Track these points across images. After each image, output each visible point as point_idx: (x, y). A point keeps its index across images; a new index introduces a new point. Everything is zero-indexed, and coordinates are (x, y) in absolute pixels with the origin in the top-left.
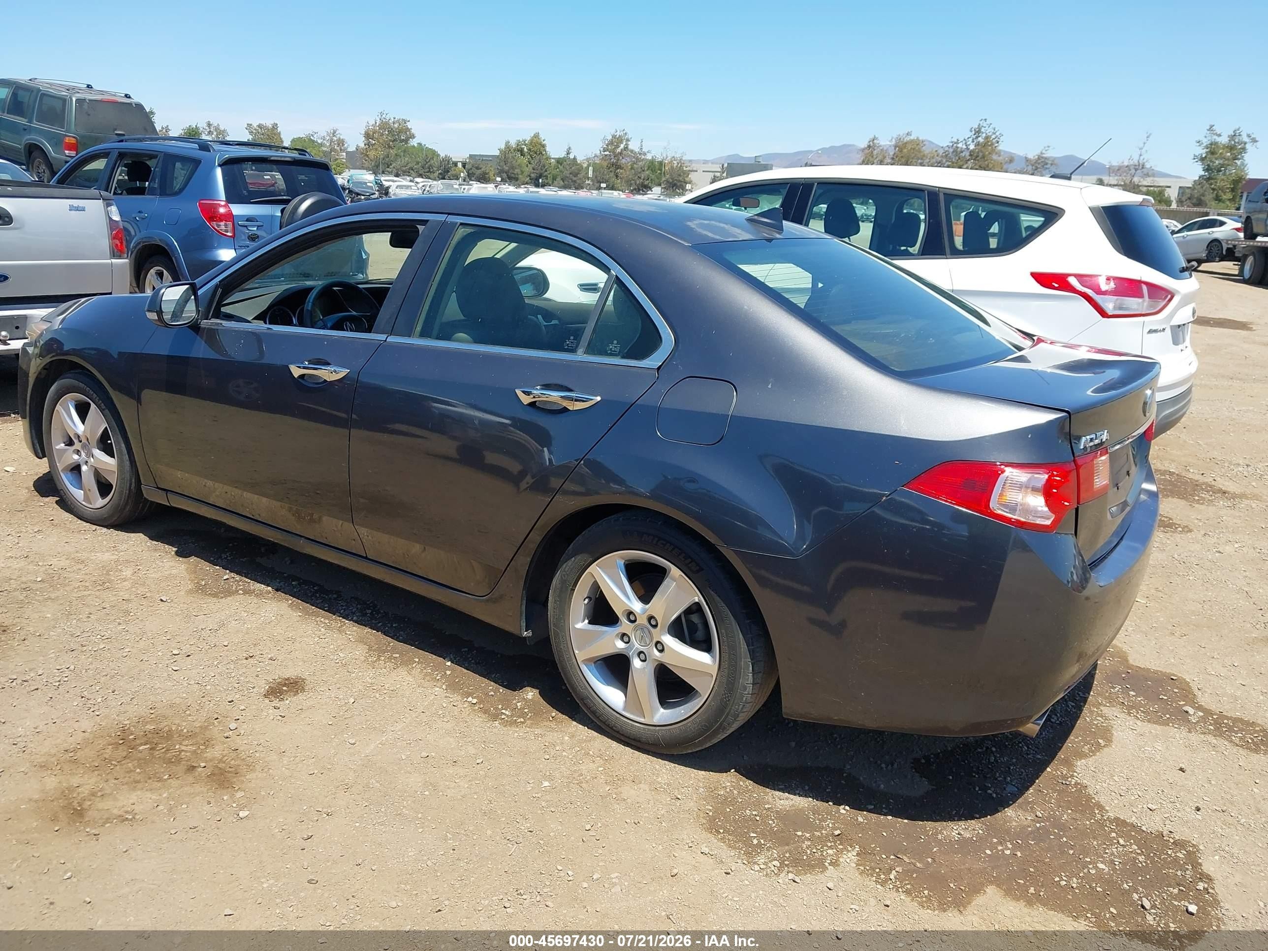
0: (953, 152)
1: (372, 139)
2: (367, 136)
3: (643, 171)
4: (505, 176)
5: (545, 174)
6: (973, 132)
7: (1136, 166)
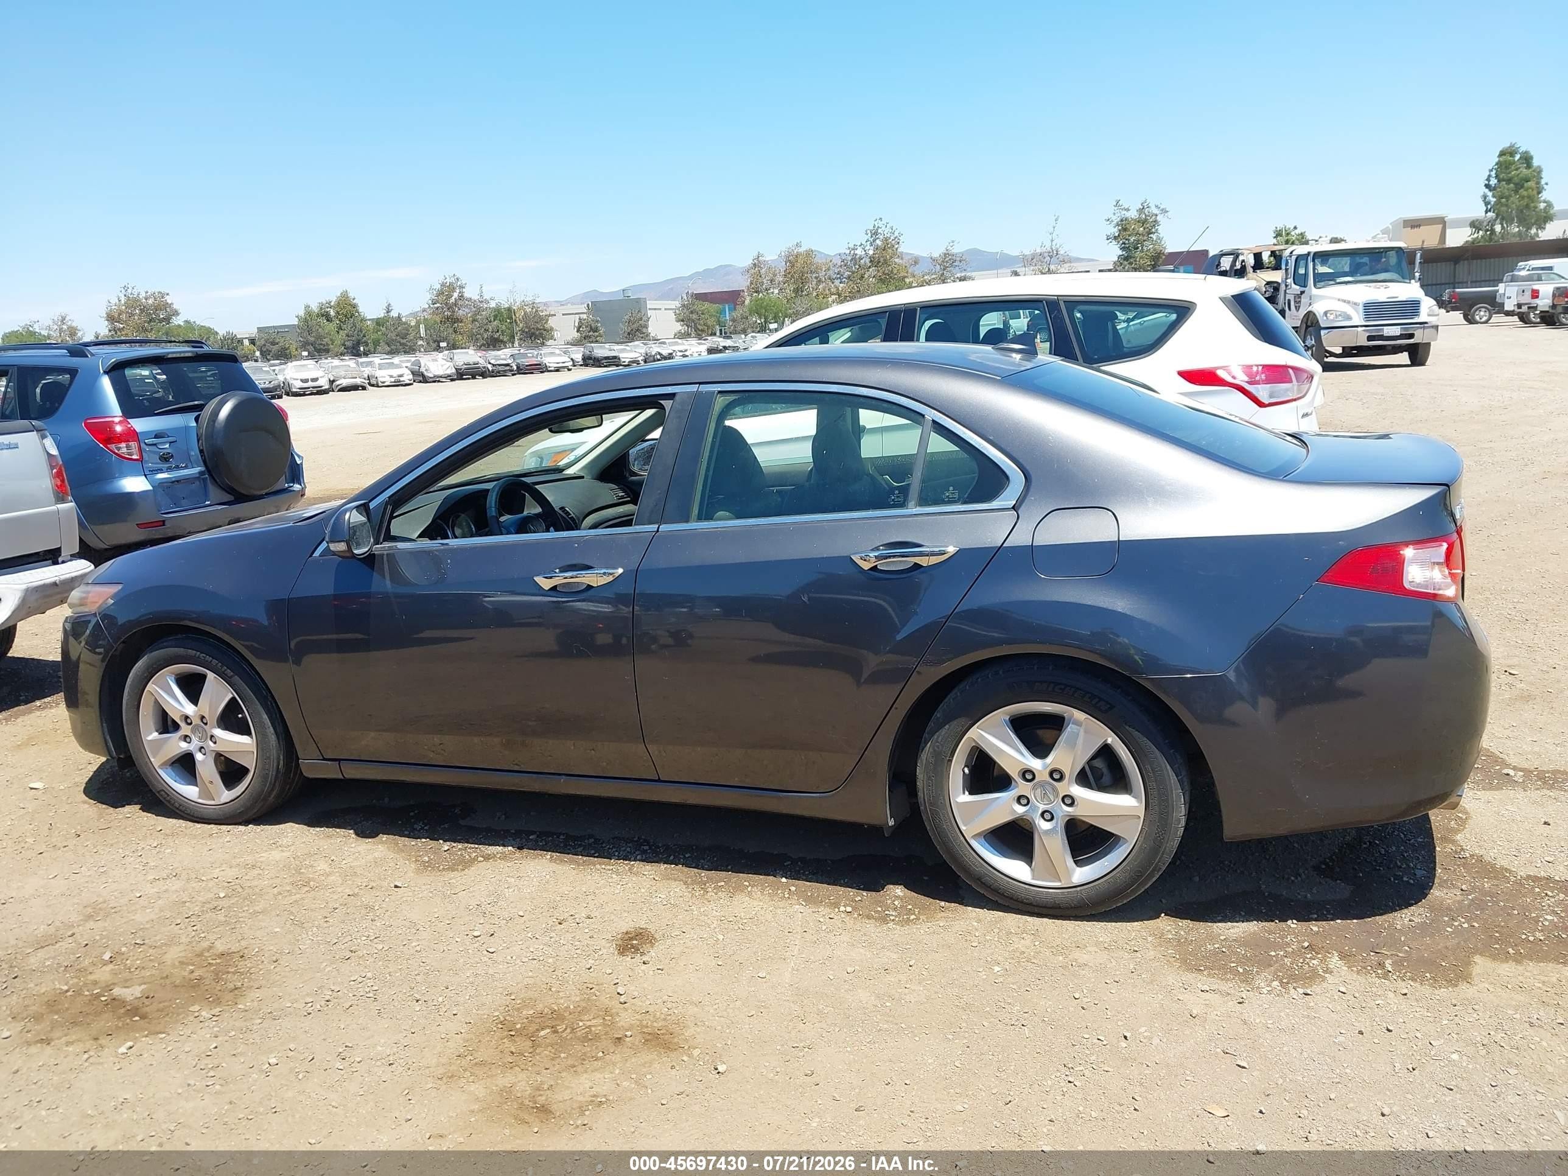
0: (852, 259)
1: (119, 322)
2: (111, 318)
3: (490, 322)
4: (311, 348)
5: (363, 340)
6: (870, 235)
7: (1049, 253)
